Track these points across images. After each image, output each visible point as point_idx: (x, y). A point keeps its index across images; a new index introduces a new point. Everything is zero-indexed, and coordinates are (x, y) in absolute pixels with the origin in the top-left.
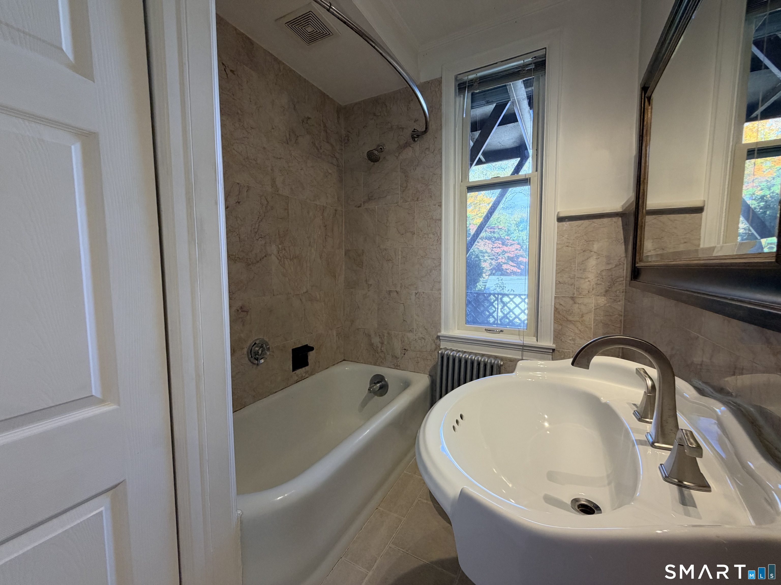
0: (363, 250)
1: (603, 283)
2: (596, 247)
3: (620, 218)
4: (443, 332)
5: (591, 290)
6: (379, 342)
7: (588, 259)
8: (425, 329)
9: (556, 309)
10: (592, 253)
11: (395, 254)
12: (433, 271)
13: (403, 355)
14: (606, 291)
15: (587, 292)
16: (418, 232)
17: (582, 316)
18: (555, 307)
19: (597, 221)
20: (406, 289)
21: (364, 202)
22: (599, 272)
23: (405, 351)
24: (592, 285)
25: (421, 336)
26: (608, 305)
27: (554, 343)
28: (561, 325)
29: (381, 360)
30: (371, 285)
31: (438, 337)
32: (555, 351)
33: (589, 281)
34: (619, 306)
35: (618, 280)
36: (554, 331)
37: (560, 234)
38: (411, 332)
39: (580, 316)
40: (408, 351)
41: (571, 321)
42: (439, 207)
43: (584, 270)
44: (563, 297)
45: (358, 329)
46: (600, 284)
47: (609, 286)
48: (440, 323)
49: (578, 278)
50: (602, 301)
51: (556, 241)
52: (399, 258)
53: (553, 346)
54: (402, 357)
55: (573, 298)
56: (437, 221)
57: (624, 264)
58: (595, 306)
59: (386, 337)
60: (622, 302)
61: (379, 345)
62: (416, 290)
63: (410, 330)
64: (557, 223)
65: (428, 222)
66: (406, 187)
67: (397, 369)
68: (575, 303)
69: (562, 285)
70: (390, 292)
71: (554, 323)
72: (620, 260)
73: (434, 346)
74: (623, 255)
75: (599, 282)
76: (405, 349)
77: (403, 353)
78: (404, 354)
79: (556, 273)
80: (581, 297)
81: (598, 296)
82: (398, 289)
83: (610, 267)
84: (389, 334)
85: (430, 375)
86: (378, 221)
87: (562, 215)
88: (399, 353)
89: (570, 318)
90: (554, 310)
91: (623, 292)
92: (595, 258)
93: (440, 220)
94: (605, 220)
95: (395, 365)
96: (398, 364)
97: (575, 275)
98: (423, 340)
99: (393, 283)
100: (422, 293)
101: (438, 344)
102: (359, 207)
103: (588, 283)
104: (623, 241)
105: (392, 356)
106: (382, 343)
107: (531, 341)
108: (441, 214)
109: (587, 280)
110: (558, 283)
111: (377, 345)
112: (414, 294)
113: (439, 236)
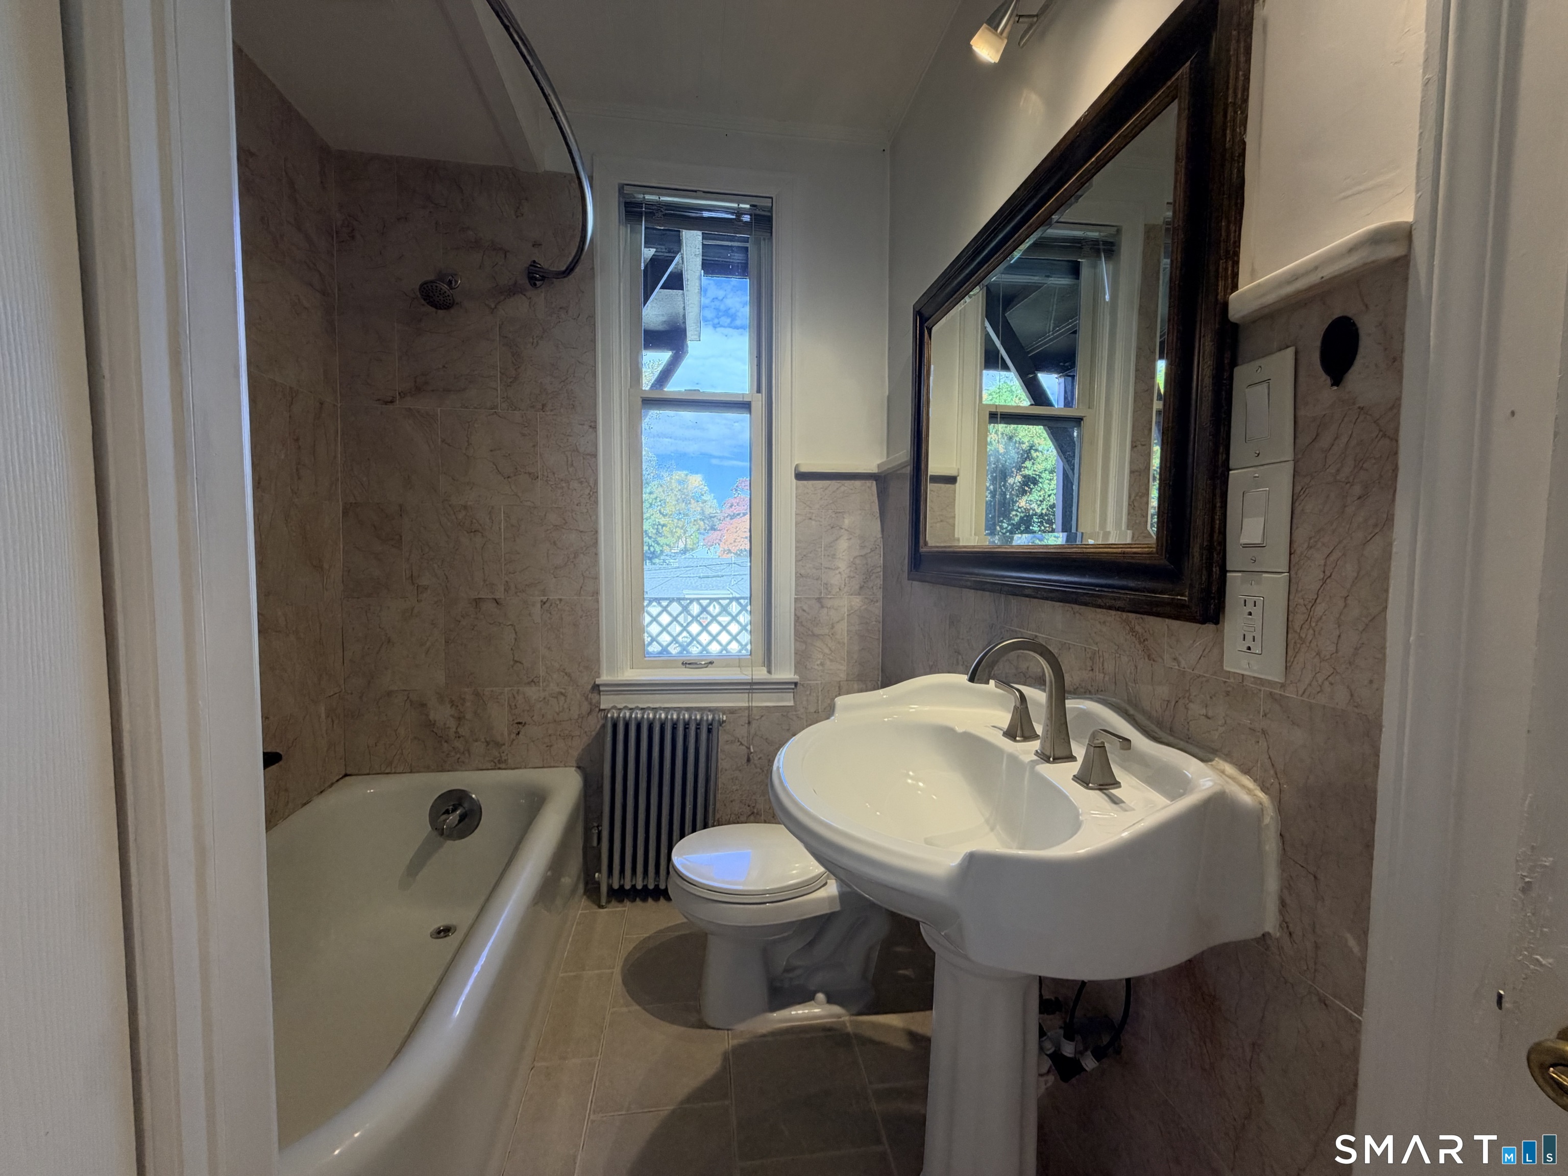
0: (401, 506)
1: (857, 576)
2: (847, 522)
3: (875, 482)
4: (605, 677)
5: (843, 586)
6: (452, 716)
7: (837, 540)
8: (566, 674)
9: (797, 618)
10: (842, 531)
11: (491, 518)
12: (582, 556)
13: (513, 736)
14: (861, 588)
15: (838, 590)
16: (545, 474)
17: (833, 627)
18: (795, 615)
19: (848, 483)
20: (518, 594)
21: (402, 395)
22: (852, 560)
23: (520, 726)
24: (843, 579)
25: (557, 689)
26: (863, 607)
27: (795, 673)
28: (805, 642)
29: (458, 756)
30: (426, 588)
31: (596, 688)
32: (798, 685)
33: (840, 573)
34: (877, 609)
35: (875, 571)
36: (796, 653)
37: (801, 499)
38: (533, 684)
39: (831, 626)
40: (527, 726)
41: (818, 636)
42: (591, 430)
43: (834, 556)
44: (807, 598)
45: (389, 694)
46: (854, 577)
47: (865, 580)
48: (598, 661)
49: (826, 568)
50: (857, 601)
51: (794, 510)
52: (500, 529)
53: (796, 678)
54: (513, 740)
55: (819, 600)
56: (588, 457)
57: (880, 548)
58: (848, 610)
59: (468, 704)
60: (880, 604)
61: (452, 724)
62: (544, 596)
63: (530, 680)
64: (794, 481)
65: (567, 457)
66: (516, 378)
67: (499, 769)
68: (822, 607)
69: (805, 579)
70: (477, 602)
71: (796, 640)
72: (875, 541)
73: (586, 707)
74: (880, 535)
75: (852, 574)
76: (519, 723)
77: (515, 731)
78: (518, 733)
79: (797, 561)
80: (831, 598)
81: (852, 595)
82: (499, 595)
83: (863, 553)
84: (477, 694)
85: (579, 767)
86: (443, 441)
87: (804, 469)
88: (506, 733)
89: (817, 631)
90: (795, 619)
91: (880, 588)
92: (846, 538)
93: (595, 455)
94: (858, 483)
95: (496, 761)
96: (501, 757)
97: (821, 564)
98: (563, 698)
99: (485, 581)
100: (558, 602)
101: (594, 701)
102: (386, 403)
103: (839, 575)
104: (878, 515)
105: (488, 743)
106: (460, 719)
107: (761, 674)
108: (595, 445)
109: (837, 572)
110: (799, 576)
111: (445, 724)
112: (539, 605)
113: (593, 486)
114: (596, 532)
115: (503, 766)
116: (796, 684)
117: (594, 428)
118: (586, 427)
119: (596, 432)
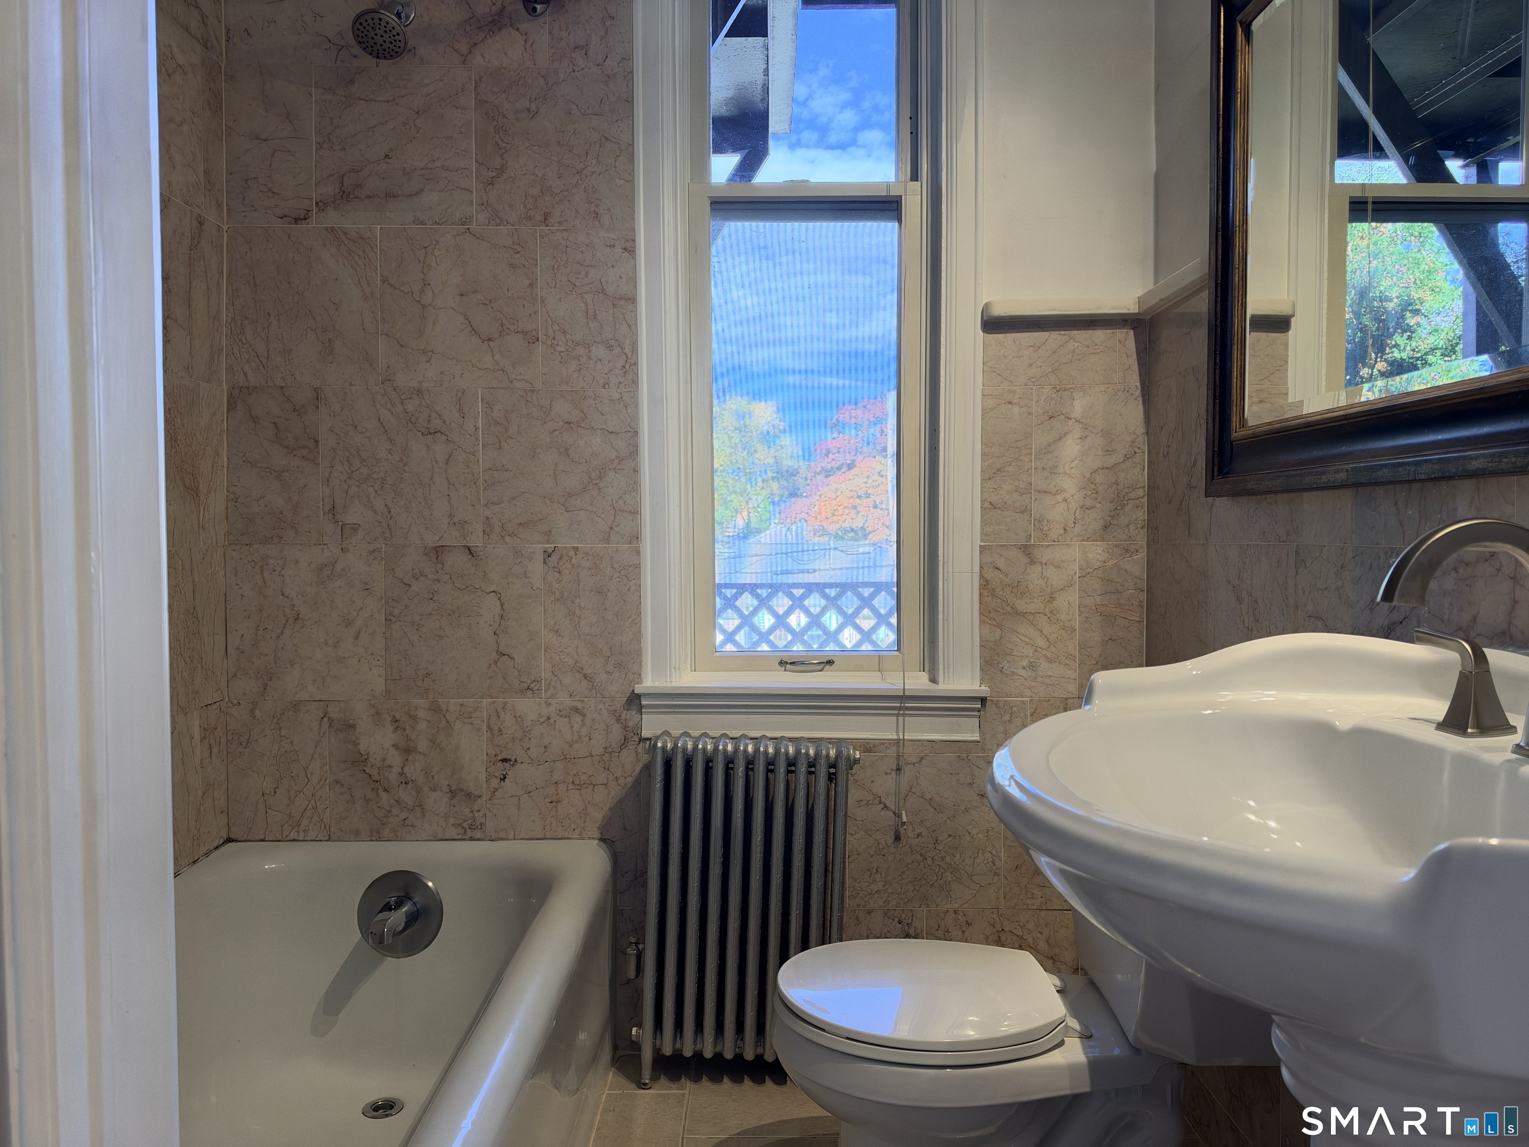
0: (316, 390)
1: (1098, 505)
2: (1078, 406)
3: (1132, 332)
4: (650, 682)
5: (1071, 524)
6: (395, 746)
7: (1061, 438)
8: (585, 677)
9: (985, 584)
10: (1071, 422)
11: (460, 410)
12: (612, 474)
13: (495, 782)
14: (1106, 527)
15: (1062, 531)
16: (551, 334)
17: (1052, 599)
18: (982, 577)
19: (1081, 336)
20: (507, 539)
21: (322, 205)
22: (1088, 476)
23: (507, 765)
24: (1072, 512)
25: (569, 702)
26: (1111, 562)
27: (982, 681)
28: (1000, 626)
29: (403, 815)
30: (355, 528)
31: (635, 700)
32: (988, 704)
33: (1065, 500)
34: (1136, 564)
35: (1132, 495)
36: (981, 646)
37: (991, 369)
38: (529, 692)
39: (1048, 597)
40: (518, 766)
41: (1024, 614)
42: (626, 254)
43: (1053, 471)
44: (1002, 546)
45: (296, 706)
46: (1092, 507)
47: (1112, 514)
48: (639, 653)
49: (1039, 492)
50: (1097, 552)
51: (979, 386)
52: (476, 429)
53: (983, 690)
54: (496, 790)
55: (1026, 549)
56: (621, 302)
57: (1144, 452)
58: (1081, 569)
59: (423, 725)
60: (1142, 556)
61: (395, 759)
62: (548, 542)
63: (526, 685)
64: (981, 333)
65: (586, 304)
66: (502, 169)
67: (471, 839)
68: (1032, 562)
69: (999, 512)
70: (438, 552)
71: (982, 621)
72: (1133, 442)
73: (617, 733)
74: (1141, 430)
75: (1089, 503)
76: (505, 760)
77: (498, 774)
78: (504, 779)
79: (983, 480)
80: (1048, 546)
81: (1088, 539)
82: (476, 540)
83: (1111, 460)
84: (436, 709)
85: (602, 840)
86: (385, 280)
87: (999, 310)
88: (483, 777)
89: (1022, 605)
90: (981, 585)
91: (1143, 527)
92: (1077, 435)
93: (632, 300)
94: (1099, 335)
95: (465, 825)
96: (474, 820)
97: (1031, 484)
98: (578, 718)
99: (451, 516)
100: (572, 553)
101: (631, 724)
102: (296, 220)
103: (1064, 504)
104: (1138, 392)
105: (453, 794)
106: (407, 750)
107: (918, 682)
108: (633, 281)
109: (1059, 498)
110: (989, 507)
111: (384, 760)
112: (540, 557)
113: (630, 354)
114: (636, 433)
115: (478, 834)
116: (983, 700)
117: (630, 250)
118: (618, 250)
119: (634, 258)
